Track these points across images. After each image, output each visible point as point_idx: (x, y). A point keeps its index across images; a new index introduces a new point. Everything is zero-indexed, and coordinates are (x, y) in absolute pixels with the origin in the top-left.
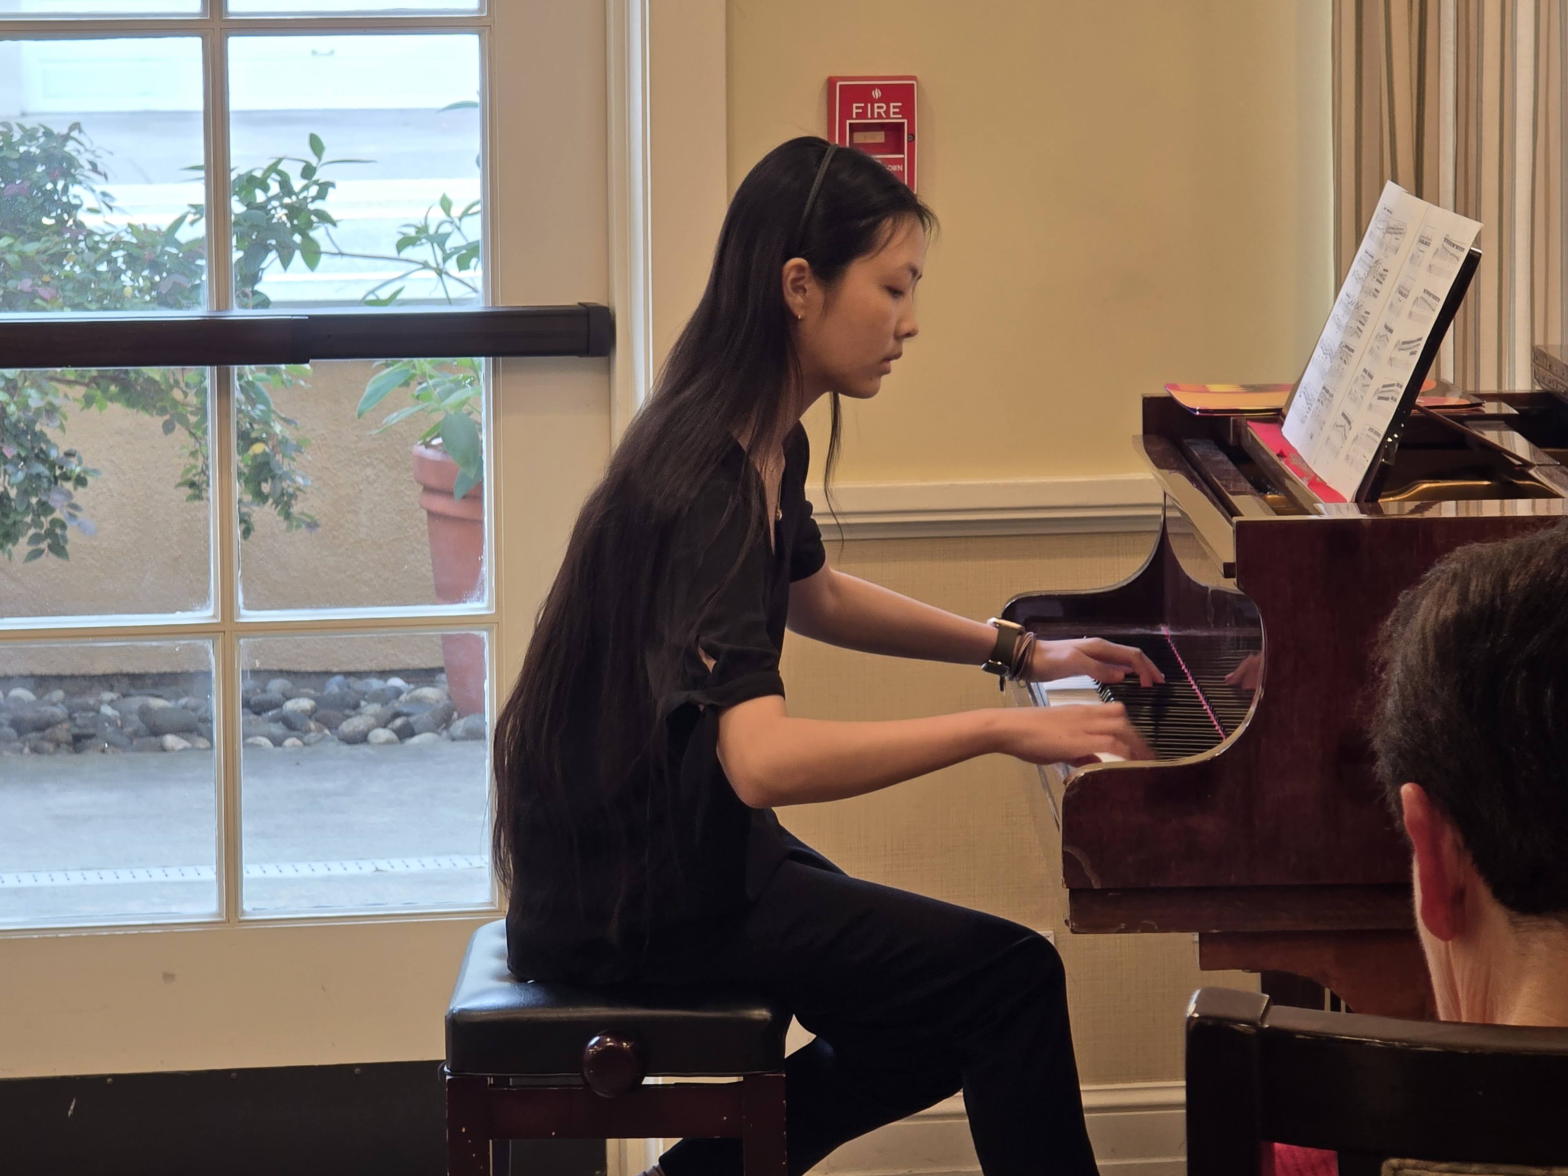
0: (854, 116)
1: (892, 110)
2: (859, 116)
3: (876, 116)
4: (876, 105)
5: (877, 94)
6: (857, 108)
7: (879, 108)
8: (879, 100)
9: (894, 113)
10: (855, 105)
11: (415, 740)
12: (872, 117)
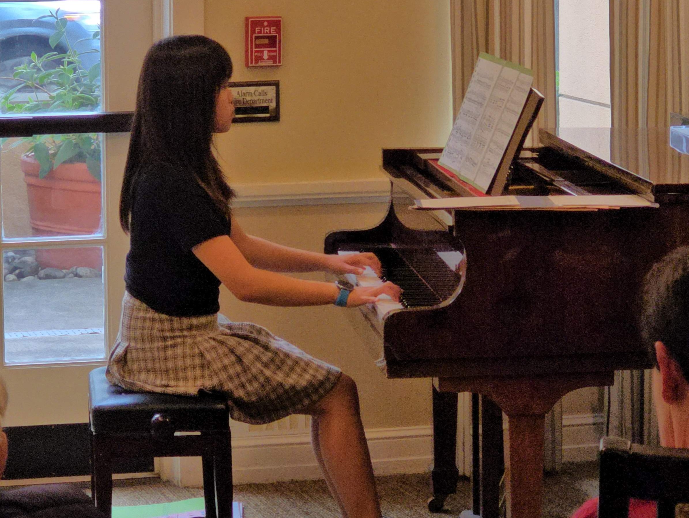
0: (256, 33)
1: (272, 30)
2: (259, 33)
3: (265, 32)
4: (266, 28)
5: (266, 24)
6: (258, 29)
7: (267, 30)
8: (267, 26)
9: (273, 31)
10: (257, 28)
11: (25, 279)
12: (264, 33)
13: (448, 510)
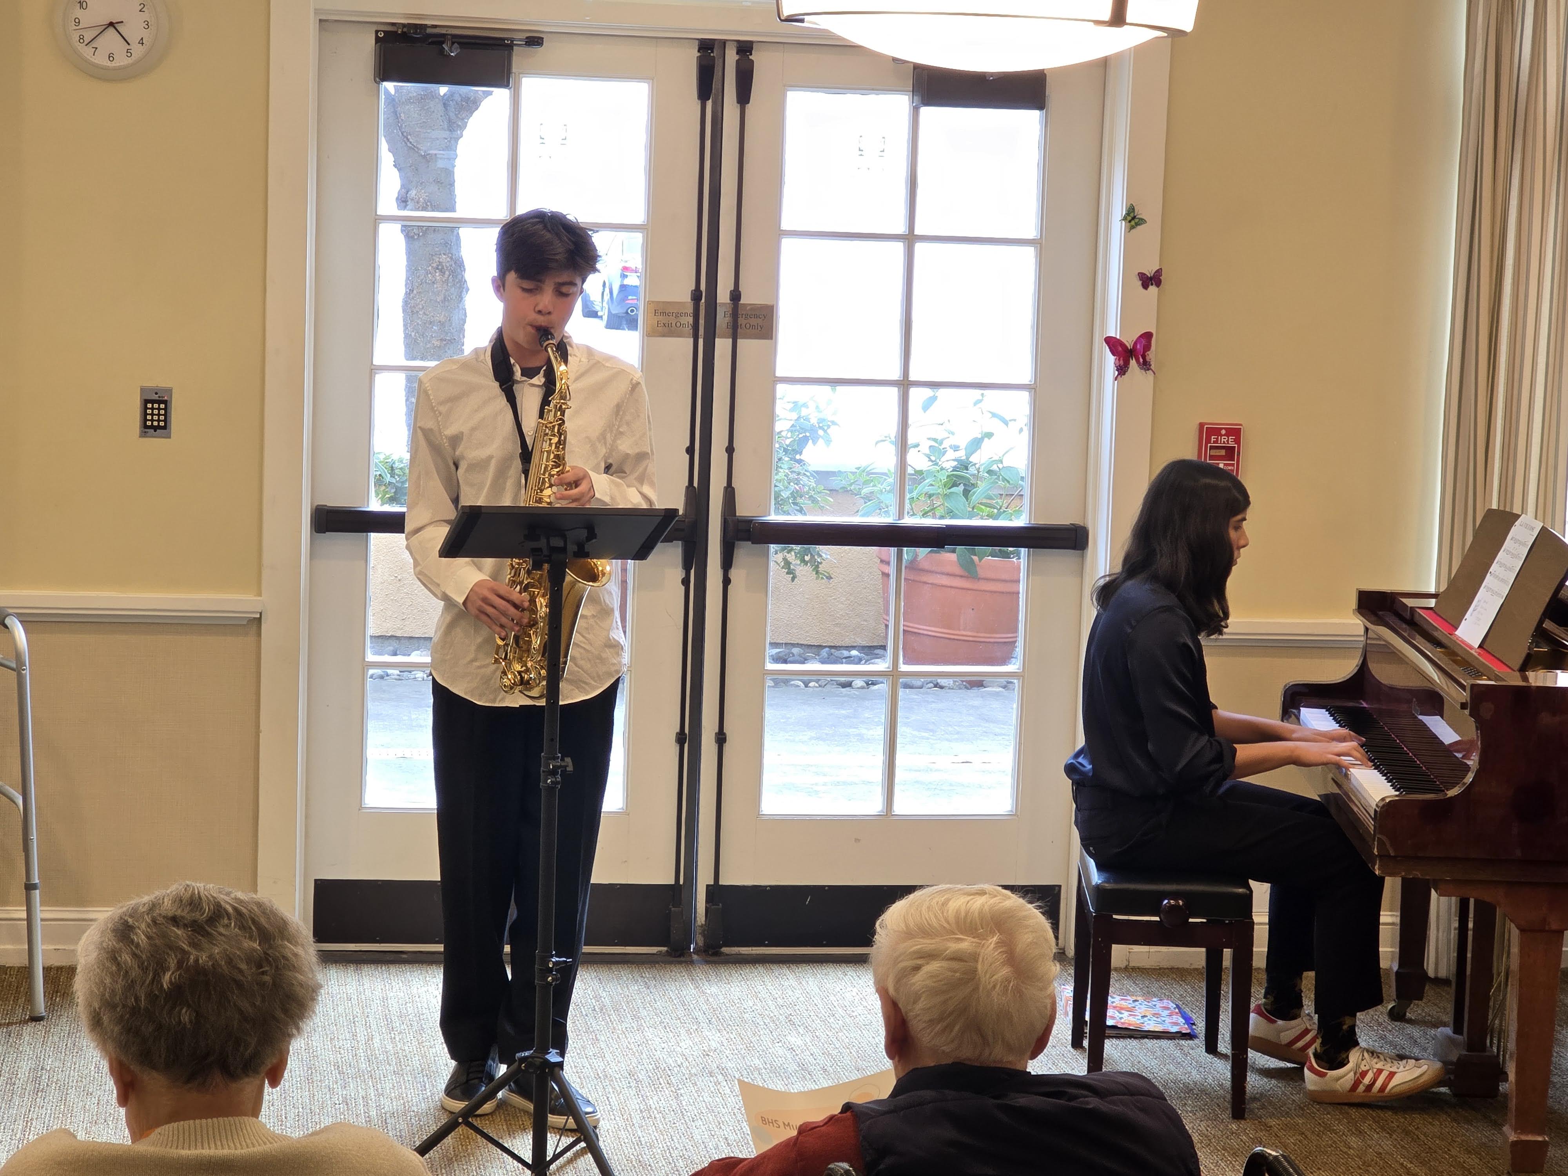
0: (1212, 442)
3: (1222, 442)
4: (1223, 437)
5: (1223, 432)
8: (1225, 435)
9: (1231, 442)
10: (1213, 437)
13: (1411, 1019)
